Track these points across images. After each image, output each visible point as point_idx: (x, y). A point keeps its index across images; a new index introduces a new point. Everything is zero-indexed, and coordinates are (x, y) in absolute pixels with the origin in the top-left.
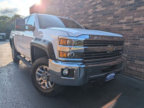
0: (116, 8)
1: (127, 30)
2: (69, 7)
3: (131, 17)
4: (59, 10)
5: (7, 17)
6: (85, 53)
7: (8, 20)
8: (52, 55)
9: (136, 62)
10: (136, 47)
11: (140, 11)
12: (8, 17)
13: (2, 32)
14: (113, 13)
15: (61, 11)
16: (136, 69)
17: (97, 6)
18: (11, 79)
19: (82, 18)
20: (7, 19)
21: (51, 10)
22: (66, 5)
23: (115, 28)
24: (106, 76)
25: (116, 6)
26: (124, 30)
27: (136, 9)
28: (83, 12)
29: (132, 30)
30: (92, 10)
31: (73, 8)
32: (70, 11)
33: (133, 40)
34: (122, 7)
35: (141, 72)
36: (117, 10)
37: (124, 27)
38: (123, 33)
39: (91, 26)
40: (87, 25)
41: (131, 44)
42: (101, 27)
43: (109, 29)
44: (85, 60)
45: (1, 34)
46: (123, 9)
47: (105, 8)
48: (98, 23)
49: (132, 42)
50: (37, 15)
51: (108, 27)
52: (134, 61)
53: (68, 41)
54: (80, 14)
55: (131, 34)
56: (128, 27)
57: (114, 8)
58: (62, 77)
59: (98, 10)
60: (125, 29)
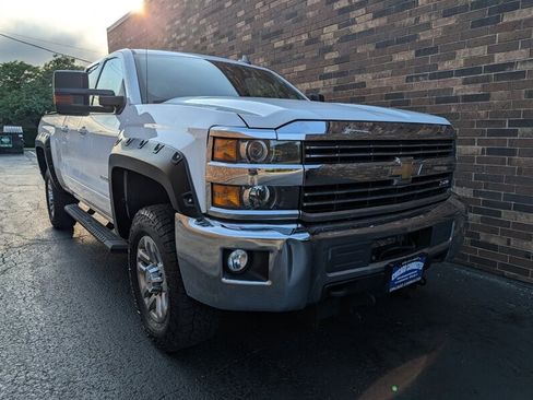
0: (424, 19)
1: (467, 98)
2: (249, 20)
3: (481, 51)
4: (216, 34)
5: (28, 67)
6: (307, 189)
7: (30, 76)
9: (506, 215)
10: (503, 162)
11: (516, 25)
12: (30, 66)
13: (9, 123)
14: (416, 37)
15: (222, 37)
16: (509, 243)
17: (352, 15)
18: (43, 291)
19: (301, 60)
20: (26, 72)
21: (184, 35)
22: (241, 13)
23: (424, 93)
24: (389, 270)
25: (425, 10)
26: (456, 99)
27: (498, 19)
28: (305, 37)
29: (486, 97)
30: (335, 27)
31: (267, 25)
32: (253, 36)
33: (491, 133)
34: (447, 14)
35: (528, 255)
36: (428, 26)
37: (455, 88)
38: (453, 110)
39: (336, 89)
40: (320, 84)
41: (483, 150)
42: (370, 91)
43: (401, 95)
44: (308, 215)
45: (5, 131)
46: (452, 21)
47: (384, 20)
48: (359, 78)
49: (488, 142)
50: (134, 53)
51: (398, 88)
52: (499, 214)
53: (243, 146)
54: (291, 46)
55: (483, 113)
56: (473, 86)
57: (417, 20)
58: (224, 280)
59: (356, 29)
60: (460, 94)
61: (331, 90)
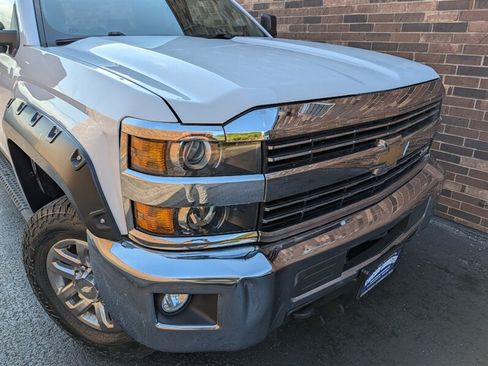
1: (439, 27)
6: (268, 204)
8: (98, 216)
9: (465, 162)
10: (472, 102)
16: (463, 190)
23: (389, 17)
26: (426, 27)
29: (462, 27)
33: (462, 71)
35: (481, 204)
37: (428, 14)
38: (422, 40)
41: (450, 89)
42: (326, 10)
43: (362, 18)
49: (456, 81)
51: (360, 10)
52: (457, 160)
53: (175, 150)
55: (455, 46)
56: (448, 12)
58: (159, 326)
60: (432, 21)
61: (282, 7)
